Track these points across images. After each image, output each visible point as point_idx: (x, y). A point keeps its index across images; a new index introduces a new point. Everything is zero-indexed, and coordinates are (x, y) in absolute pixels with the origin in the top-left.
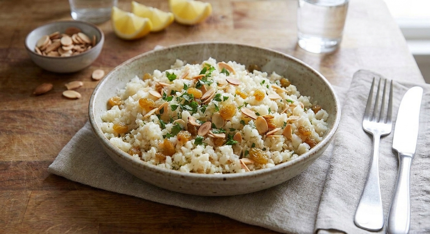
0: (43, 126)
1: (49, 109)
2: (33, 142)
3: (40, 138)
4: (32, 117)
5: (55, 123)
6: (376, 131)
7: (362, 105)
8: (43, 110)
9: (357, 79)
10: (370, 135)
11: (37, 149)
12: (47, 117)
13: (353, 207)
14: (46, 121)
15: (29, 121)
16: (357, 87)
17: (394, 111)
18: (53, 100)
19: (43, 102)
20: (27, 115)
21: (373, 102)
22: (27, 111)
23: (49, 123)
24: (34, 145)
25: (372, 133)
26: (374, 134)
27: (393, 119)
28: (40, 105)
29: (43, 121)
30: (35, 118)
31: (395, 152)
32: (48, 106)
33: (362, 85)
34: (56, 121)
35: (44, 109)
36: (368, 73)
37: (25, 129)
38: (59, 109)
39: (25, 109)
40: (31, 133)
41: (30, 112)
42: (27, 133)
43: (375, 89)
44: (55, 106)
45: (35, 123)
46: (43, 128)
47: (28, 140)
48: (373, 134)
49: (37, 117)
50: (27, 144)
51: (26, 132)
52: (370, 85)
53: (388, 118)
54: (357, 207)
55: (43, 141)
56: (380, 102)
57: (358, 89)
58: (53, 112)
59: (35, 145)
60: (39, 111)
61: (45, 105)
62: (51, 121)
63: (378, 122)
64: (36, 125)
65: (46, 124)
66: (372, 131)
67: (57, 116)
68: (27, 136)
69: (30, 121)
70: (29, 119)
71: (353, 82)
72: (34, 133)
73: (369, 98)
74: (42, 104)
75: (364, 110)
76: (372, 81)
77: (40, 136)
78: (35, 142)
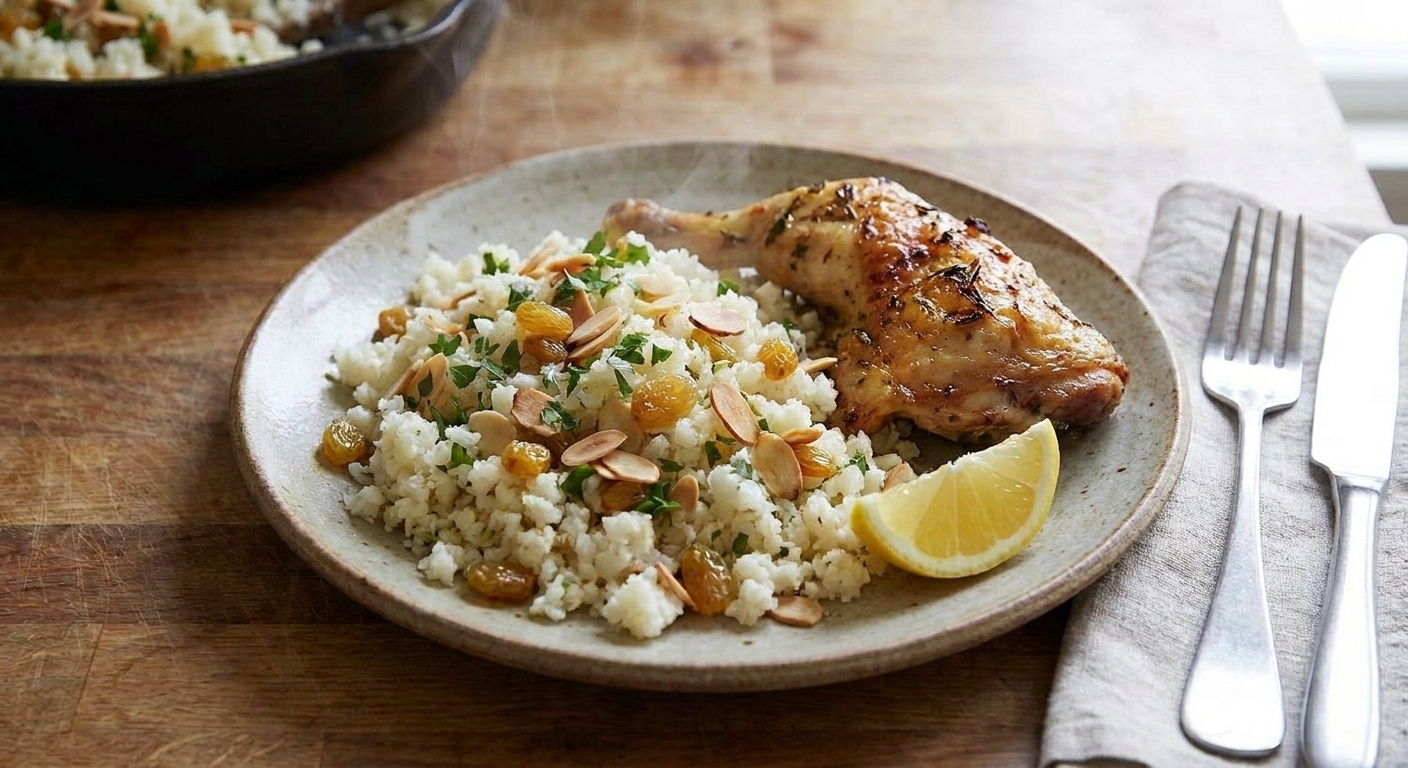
0: (137, 408)
1: (158, 351)
2: (104, 462)
3: (130, 446)
4: (102, 379)
5: (178, 397)
6: (1246, 394)
7: (1194, 309)
8: (138, 355)
9: (1170, 220)
10: (1230, 411)
11: (120, 485)
12: (152, 379)
13: (1177, 670)
14: (148, 391)
15: (93, 392)
16: (1176, 249)
17: (1308, 325)
18: (172, 323)
19: (138, 327)
20: (85, 372)
21: (1237, 297)
22: (87, 359)
23: (160, 397)
24: (109, 470)
25: (1233, 402)
26: (1240, 405)
27: (1305, 355)
28: (129, 339)
29: (141, 391)
30: (113, 381)
31: (1321, 477)
32: (155, 341)
33: (1192, 239)
34: (180, 391)
35: (143, 350)
36: (1210, 194)
37: (80, 419)
38: (190, 350)
39: (83, 352)
40: (100, 431)
41: (97, 362)
42: (88, 430)
43: (1243, 252)
44: (179, 342)
45: (111, 398)
46: (140, 415)
47: (91, 455)
48: (1236, 404)
49: (118, 378)
50: (85, 468)
51: (84, 426)
52: (1225, 239)
53: (1290, 349)
54: (1190, 672)
55: (139, 459)
56: (1259, 299)
57: (1179, 255)
58: (173, 361)
59: (111, 472)
60: (126, 358)
61: (145, 336)
62: (166, 391)
63: (1255, 361)
64: (117, 405)
65: (147, 402)
66: (1235, 398)
67: (186, 374)
68: (84, 441)
69: (96, 392)
70: (94, 385)
71: (1157, 231)
72: (112, 432)
73: (1220, 284)
74: (135, 334)
75: (1205, 327)
76: (1228, 223)
77: (129, 441)
78: (114, 461)
